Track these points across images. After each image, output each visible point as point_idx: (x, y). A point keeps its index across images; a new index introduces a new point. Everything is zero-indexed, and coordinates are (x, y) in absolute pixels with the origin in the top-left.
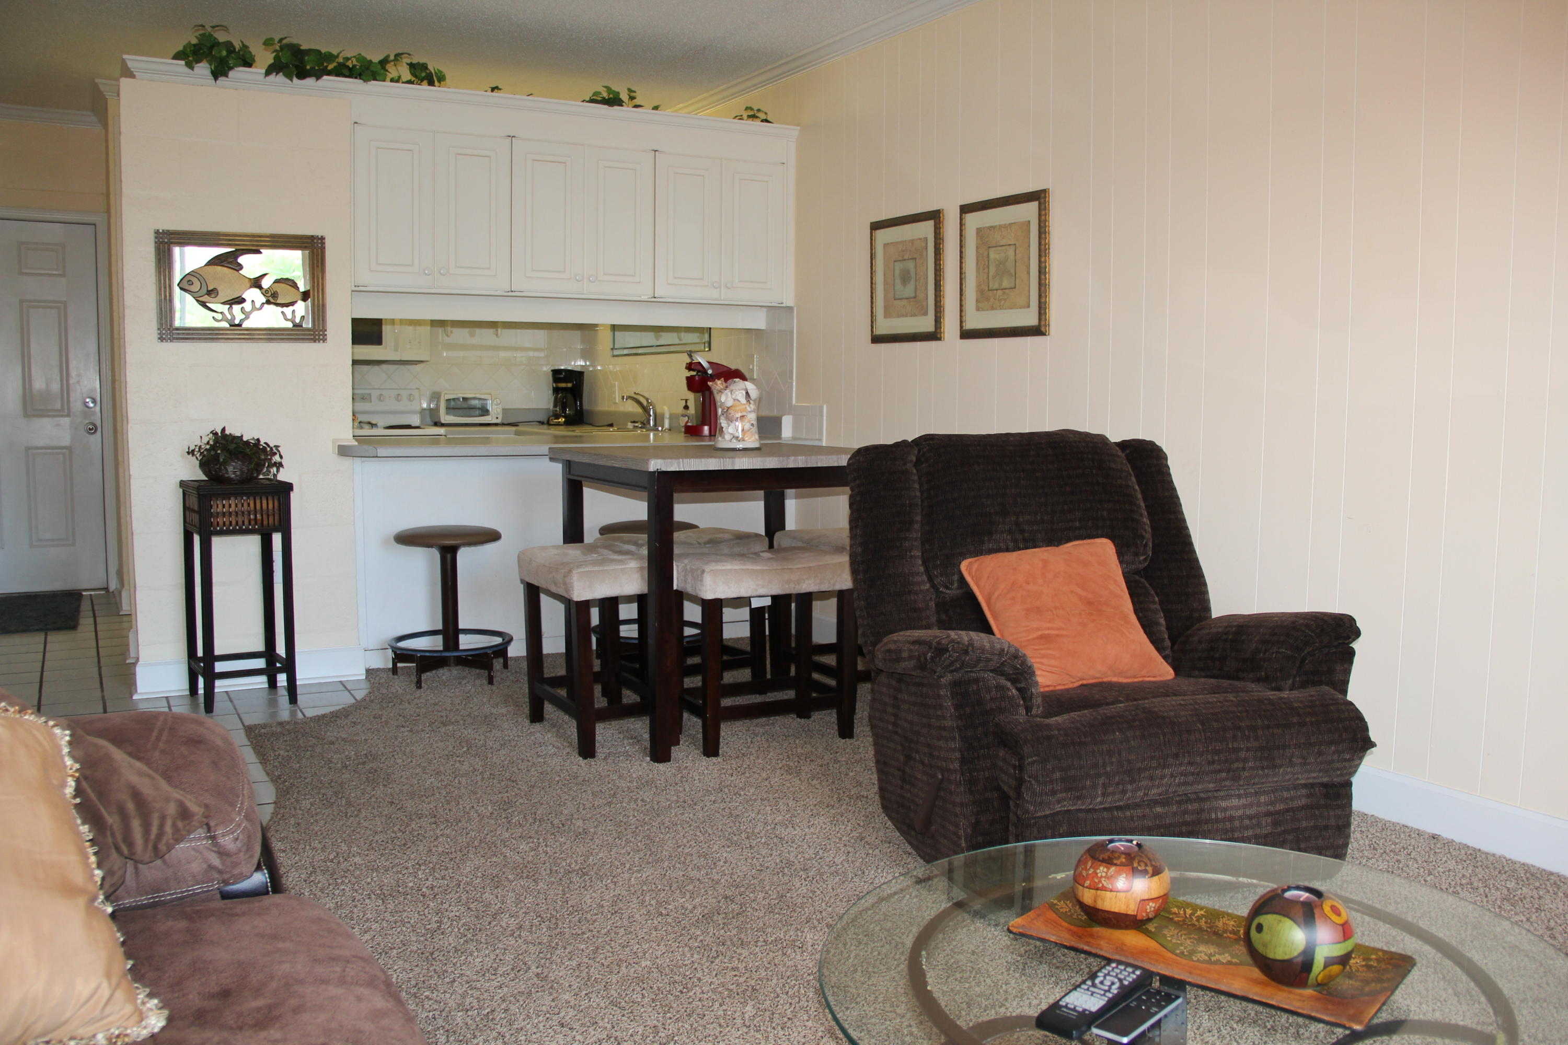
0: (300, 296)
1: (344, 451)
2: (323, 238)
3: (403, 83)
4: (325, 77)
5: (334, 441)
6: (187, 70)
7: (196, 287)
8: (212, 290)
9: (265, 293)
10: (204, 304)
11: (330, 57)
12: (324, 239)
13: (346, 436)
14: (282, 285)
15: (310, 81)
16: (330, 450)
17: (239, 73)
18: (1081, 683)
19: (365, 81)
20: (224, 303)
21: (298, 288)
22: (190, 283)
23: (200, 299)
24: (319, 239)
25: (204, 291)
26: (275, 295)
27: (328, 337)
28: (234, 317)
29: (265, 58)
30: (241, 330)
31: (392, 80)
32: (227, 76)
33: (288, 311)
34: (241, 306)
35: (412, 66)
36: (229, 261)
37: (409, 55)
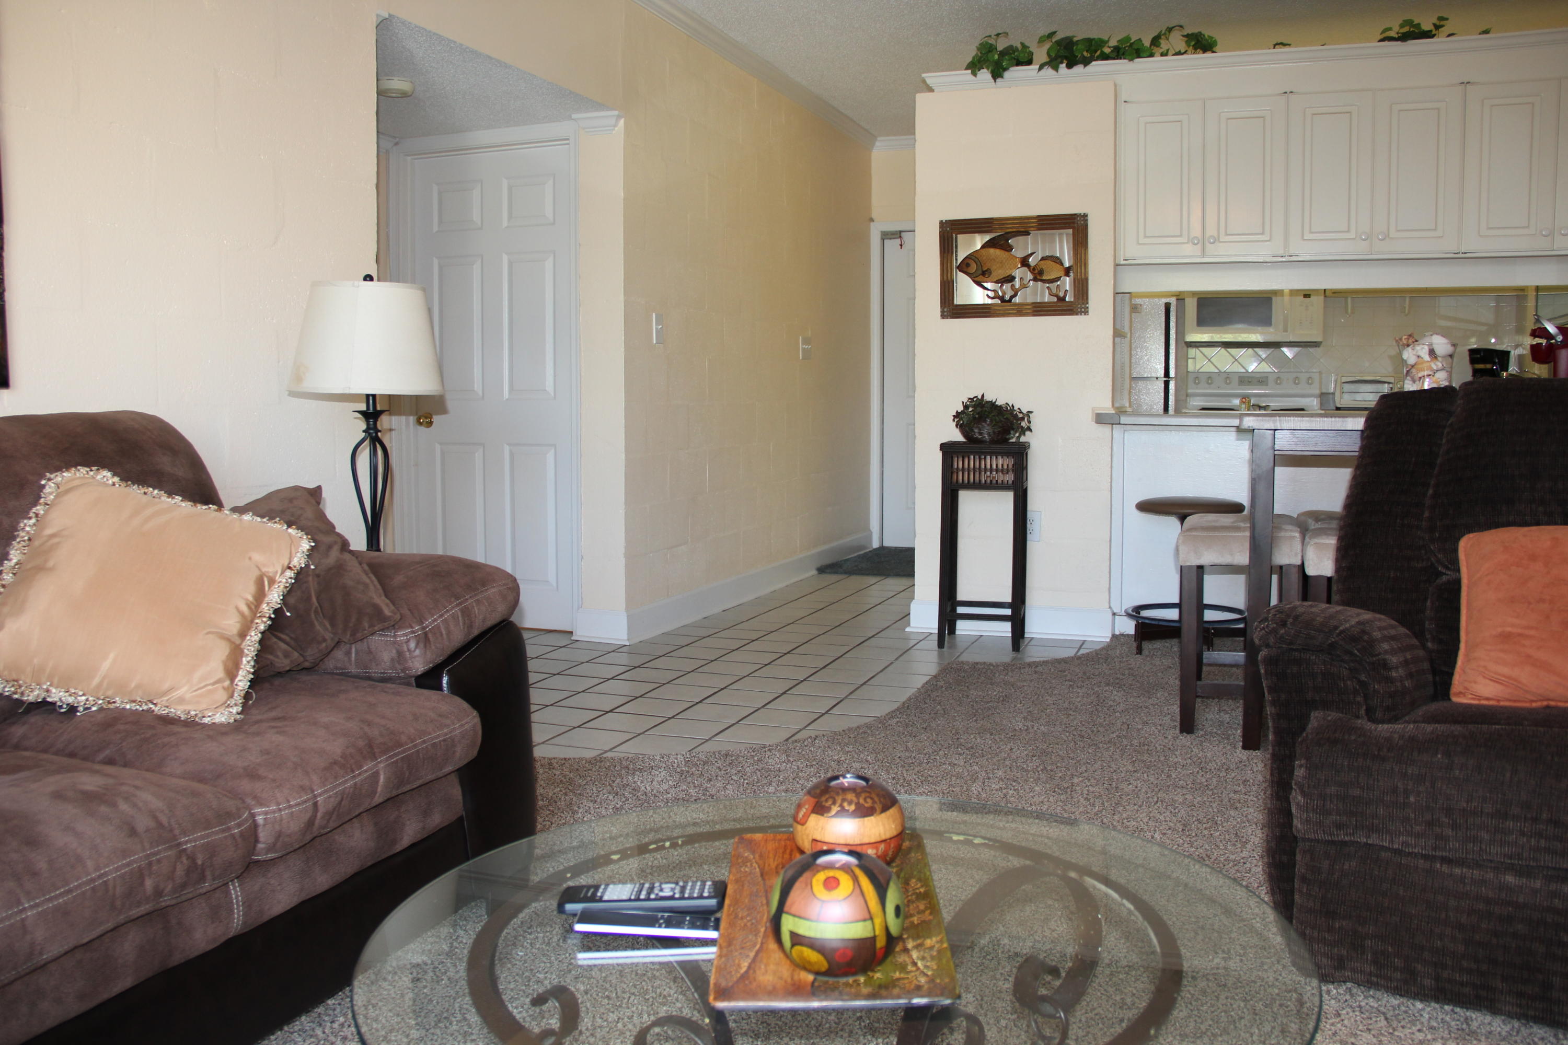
0: (1062, 273)
1: (1100, 419)
2: (1085, 216)
3: (1174, 55)
4: (1094, 63)
5: (1093, 410)
6: (973, 78)
7: (973, 268)
8: (986, 271)
9: (1033, 270)
10: (979, 284)
11: (1102, 43)
12: (1087, 216)
13: (1105, 404)
14: (1049, 262)
15: (1080, 69)
16: (1089, 417)
17: (1015, 73)
18: (1545, 703)
19: (1131, 60)
20: (997, 282)
21: (1062, 264)
22: (968, 265)
23: (976, 279)
24: (1082, 216)
25: (980, 272)
26: (1041, 272)
27: (1090, 310)
28: (1004, 293)
29: (1041, 55)
30: (1011, 306)
31: (1162, 55)
32: (1002, 77)
33: (1053, 286)
34: (1009, 285)
35: (1189, 37)
36: (1000, 243)
37: (1181, 26)
